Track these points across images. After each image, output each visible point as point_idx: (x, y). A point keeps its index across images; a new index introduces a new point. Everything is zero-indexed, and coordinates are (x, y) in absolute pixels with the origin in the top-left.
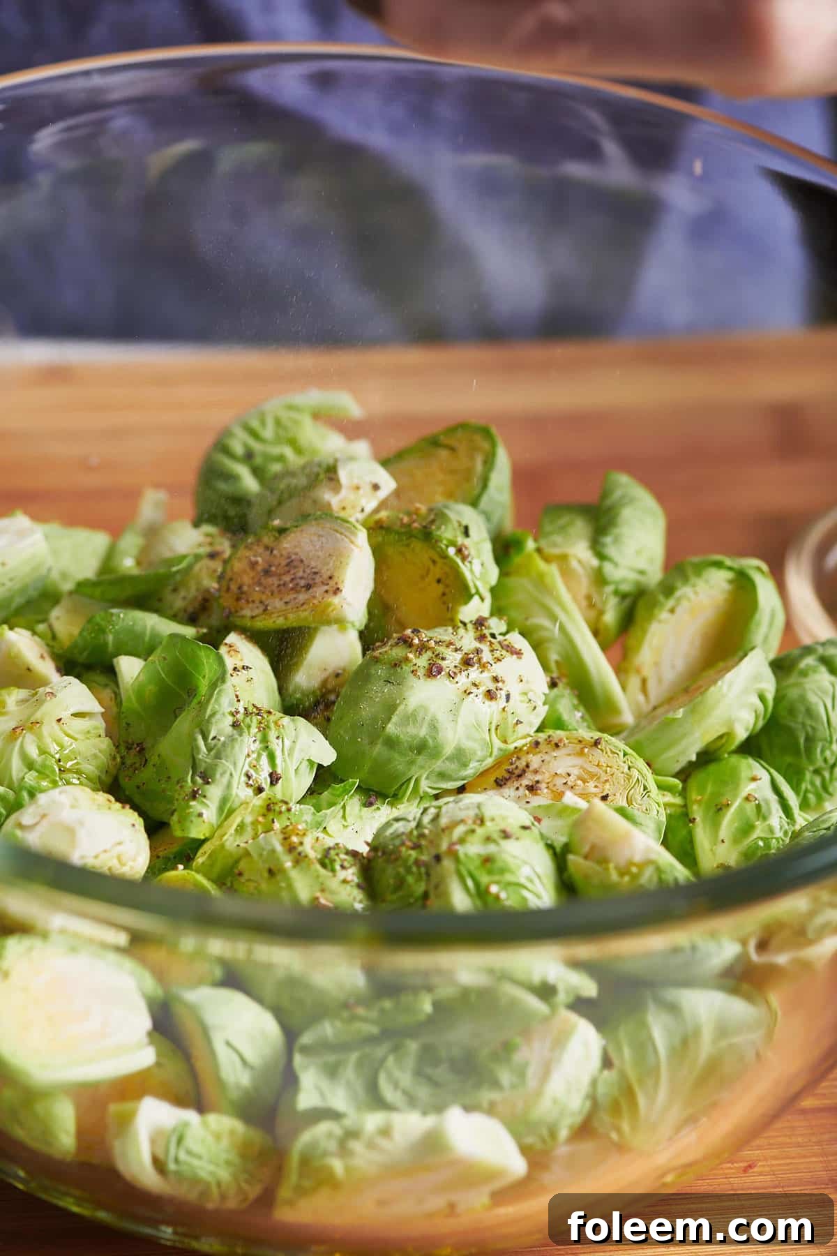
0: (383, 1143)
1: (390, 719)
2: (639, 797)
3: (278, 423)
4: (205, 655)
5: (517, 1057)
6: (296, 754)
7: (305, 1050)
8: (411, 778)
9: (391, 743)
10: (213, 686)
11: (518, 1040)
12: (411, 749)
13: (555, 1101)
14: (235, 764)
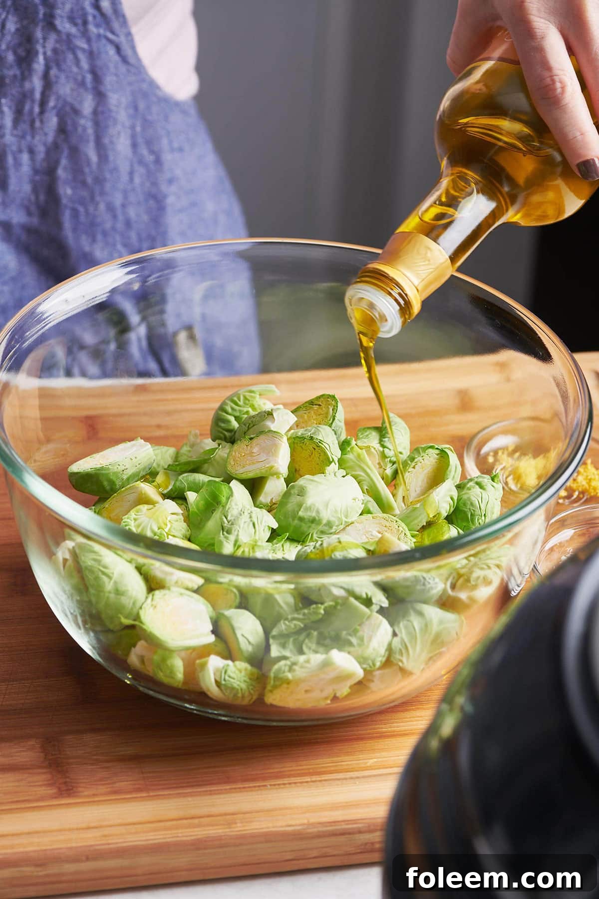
0: (307, 665)
1: (300, 510)
2: (402, 538)
3: (245, 398)
4: (224, 488)
5: (360, 634)
6: (263, 524)
7: (274, 637)
8: (309, 534)
9: (301, 519)
10: (228, 499)
11: (358, 627)
12: (309, 521)
13: (374, 649)
14: (240, 527)
